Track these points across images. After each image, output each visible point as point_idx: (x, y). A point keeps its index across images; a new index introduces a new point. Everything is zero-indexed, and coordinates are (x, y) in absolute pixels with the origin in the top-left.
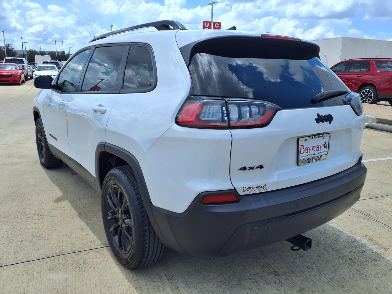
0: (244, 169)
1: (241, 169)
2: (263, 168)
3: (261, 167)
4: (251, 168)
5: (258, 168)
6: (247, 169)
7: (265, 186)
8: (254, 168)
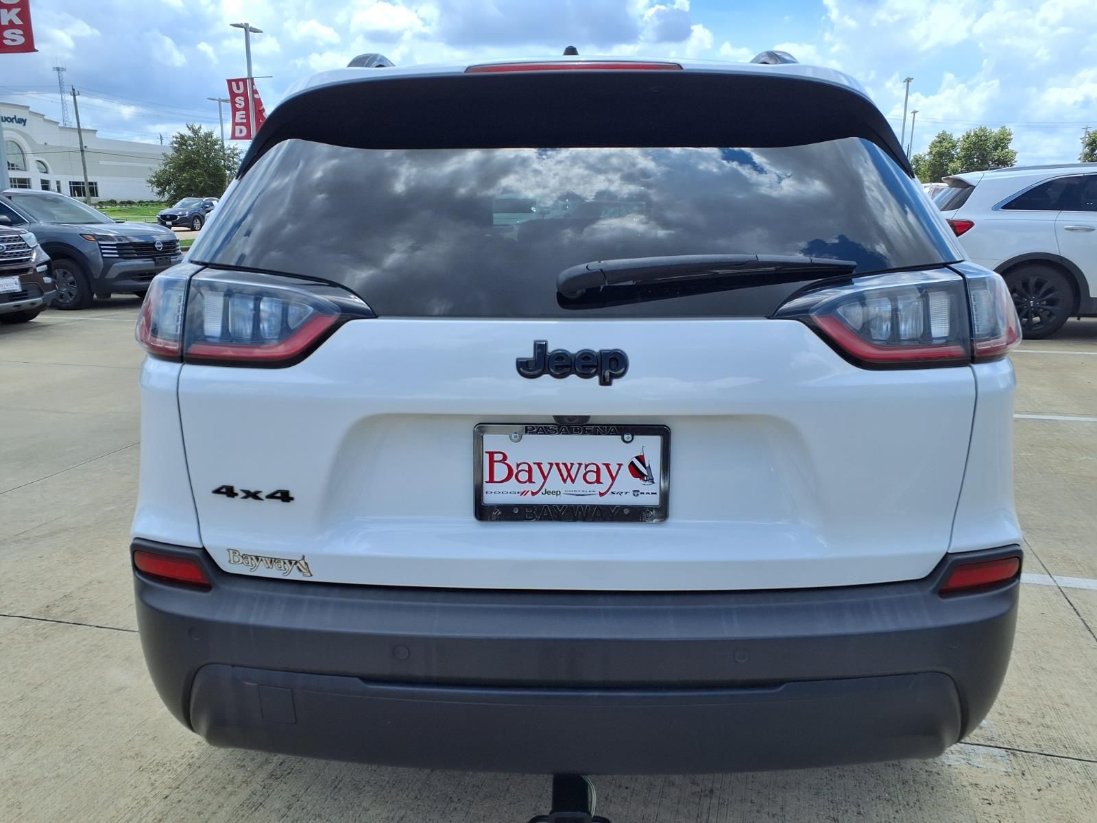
0: (229, 492)
1: (218, 491)
2: (292, 501)
3: (285, 496)
4: (249, 495)
5: (272, 496)
6: (237, 494)
7: (302, 562)
8: (260, 495)
